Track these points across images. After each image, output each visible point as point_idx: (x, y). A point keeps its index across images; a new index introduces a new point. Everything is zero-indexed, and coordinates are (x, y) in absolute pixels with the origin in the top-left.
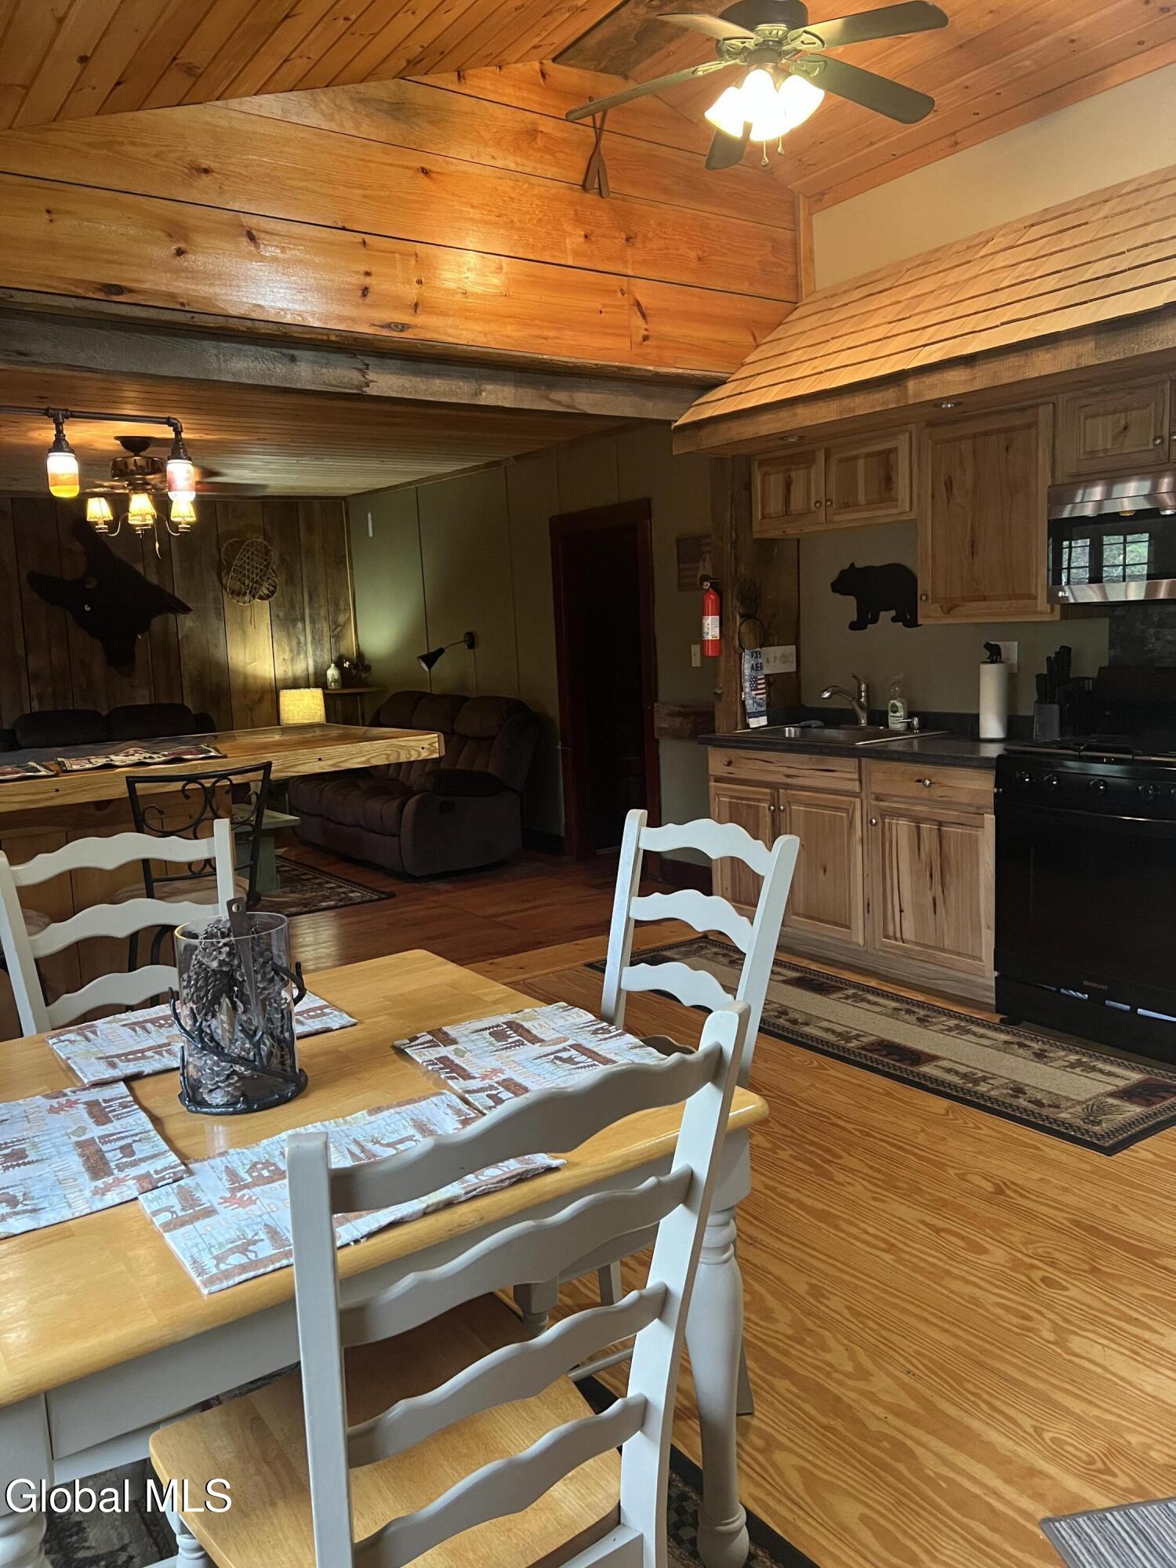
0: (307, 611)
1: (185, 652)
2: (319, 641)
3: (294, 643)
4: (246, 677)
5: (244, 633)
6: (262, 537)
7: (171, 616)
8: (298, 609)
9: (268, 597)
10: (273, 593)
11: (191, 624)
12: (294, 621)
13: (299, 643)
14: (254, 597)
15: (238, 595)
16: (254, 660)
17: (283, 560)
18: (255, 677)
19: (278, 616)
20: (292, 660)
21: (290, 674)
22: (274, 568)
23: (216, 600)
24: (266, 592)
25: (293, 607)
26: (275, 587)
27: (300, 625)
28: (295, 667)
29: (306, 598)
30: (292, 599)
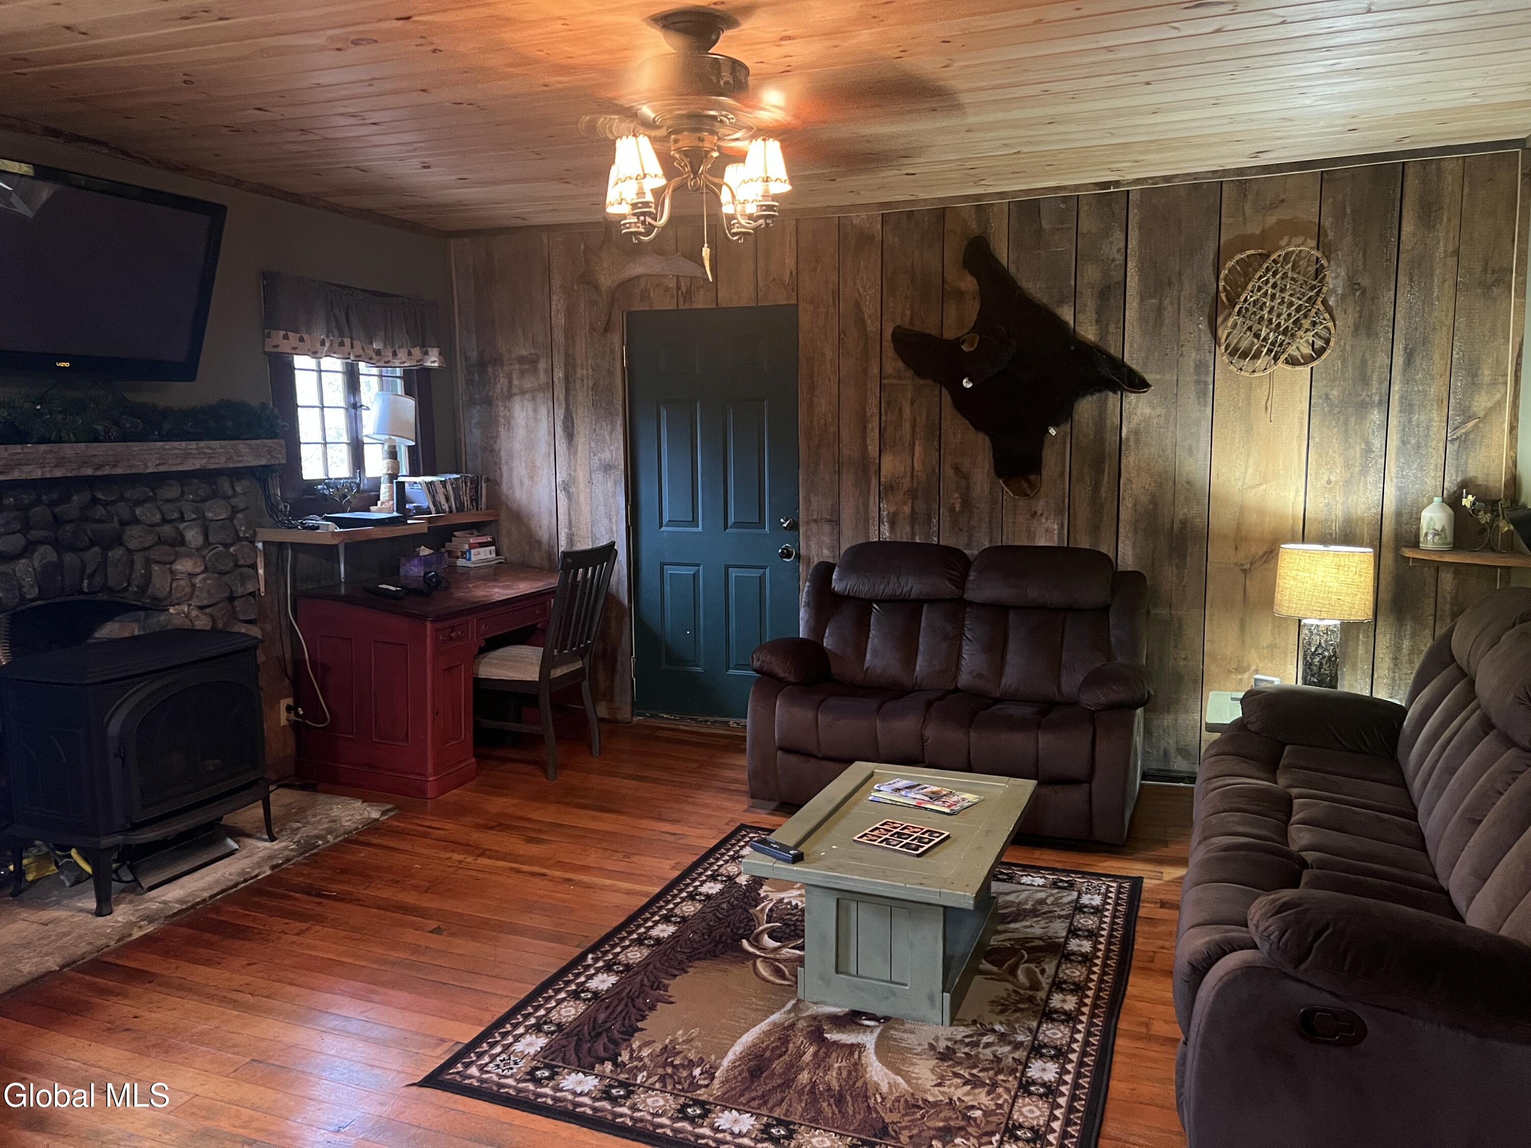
0: (1396, 388)
1: (1130, 461)
2: (1418, 447)
3: (1357, 450)
4: (1242, 509)
5: (1249, 430)
6: (1313, 243)
7: (1112, 399)
8: (1375, 385)
9: (1309, 359)
10: (1320, 352)
11: (1147, 411)
12: (1363, 407)
13: (1368, 450)
14: (1276, 359)
15: (1244, 355)
16: (1265, 481)
17: (1353, 285)
18: (1261, 513)
19: (1327, 397)
20: (1348, 482)
21: (1339, 512)
22: (1332, 302)
23: (1200, 367)
24: (1307, 350)
25: (1364, 379)
26: (1327, 342)
27: (1376, 416)
28: (1352, 498)
29: (1399, 360)
30: (1364, 361)
